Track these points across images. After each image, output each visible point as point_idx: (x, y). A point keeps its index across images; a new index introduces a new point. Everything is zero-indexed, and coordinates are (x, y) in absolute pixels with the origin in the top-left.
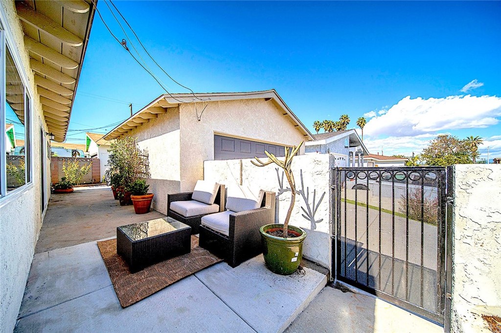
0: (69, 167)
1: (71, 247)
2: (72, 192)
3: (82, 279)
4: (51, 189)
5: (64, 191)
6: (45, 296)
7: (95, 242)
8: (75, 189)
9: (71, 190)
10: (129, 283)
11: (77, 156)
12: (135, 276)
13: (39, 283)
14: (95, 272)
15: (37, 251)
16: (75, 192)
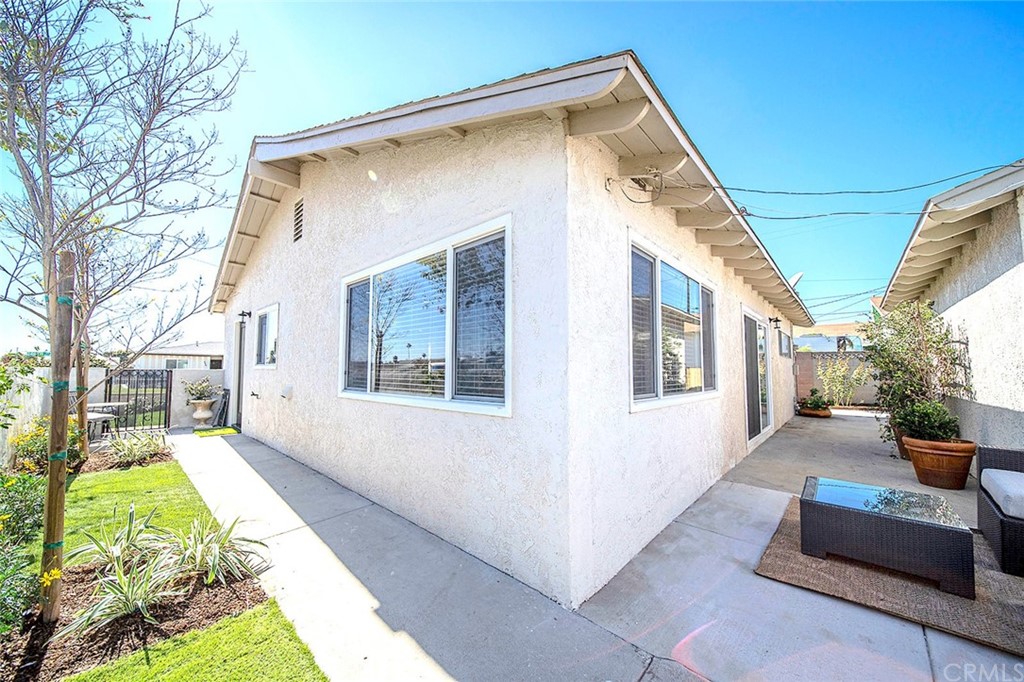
0: (830, 370)
1: (758, 489)
2: (828, 417)
3: (741, 524)
4: (795, 407)
5: (814, 412)
6: (701, 518)
7: (791, 495)
8: (834, 412)
9: (826, 413)
10: (788, 559)
11: (849, 349)
12: (802, 558)
13: (704, 506)
14: (760, 525)
15: (724, 478)
16: (833, 418)
